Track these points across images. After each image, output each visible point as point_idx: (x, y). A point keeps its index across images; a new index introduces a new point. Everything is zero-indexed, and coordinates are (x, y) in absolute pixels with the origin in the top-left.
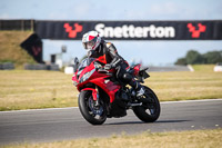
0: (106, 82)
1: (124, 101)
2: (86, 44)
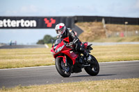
0: (71, 52)
1: (80, 63)
2: (57, 31)
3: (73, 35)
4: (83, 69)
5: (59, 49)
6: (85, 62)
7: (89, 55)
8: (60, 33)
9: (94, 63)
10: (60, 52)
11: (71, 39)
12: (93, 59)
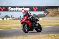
0: (29, 22)
1: (33, 27)
2: (23, 12)
3: (30, 15)
4: (34, 29)
5: (23, 21)
6: (35, 26)
7: (37, 23)
8: (24, 13)
9: (39, 26)
10: (24, 22)
11: (29, 16)
12: (39, 25)
